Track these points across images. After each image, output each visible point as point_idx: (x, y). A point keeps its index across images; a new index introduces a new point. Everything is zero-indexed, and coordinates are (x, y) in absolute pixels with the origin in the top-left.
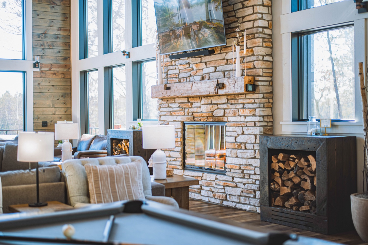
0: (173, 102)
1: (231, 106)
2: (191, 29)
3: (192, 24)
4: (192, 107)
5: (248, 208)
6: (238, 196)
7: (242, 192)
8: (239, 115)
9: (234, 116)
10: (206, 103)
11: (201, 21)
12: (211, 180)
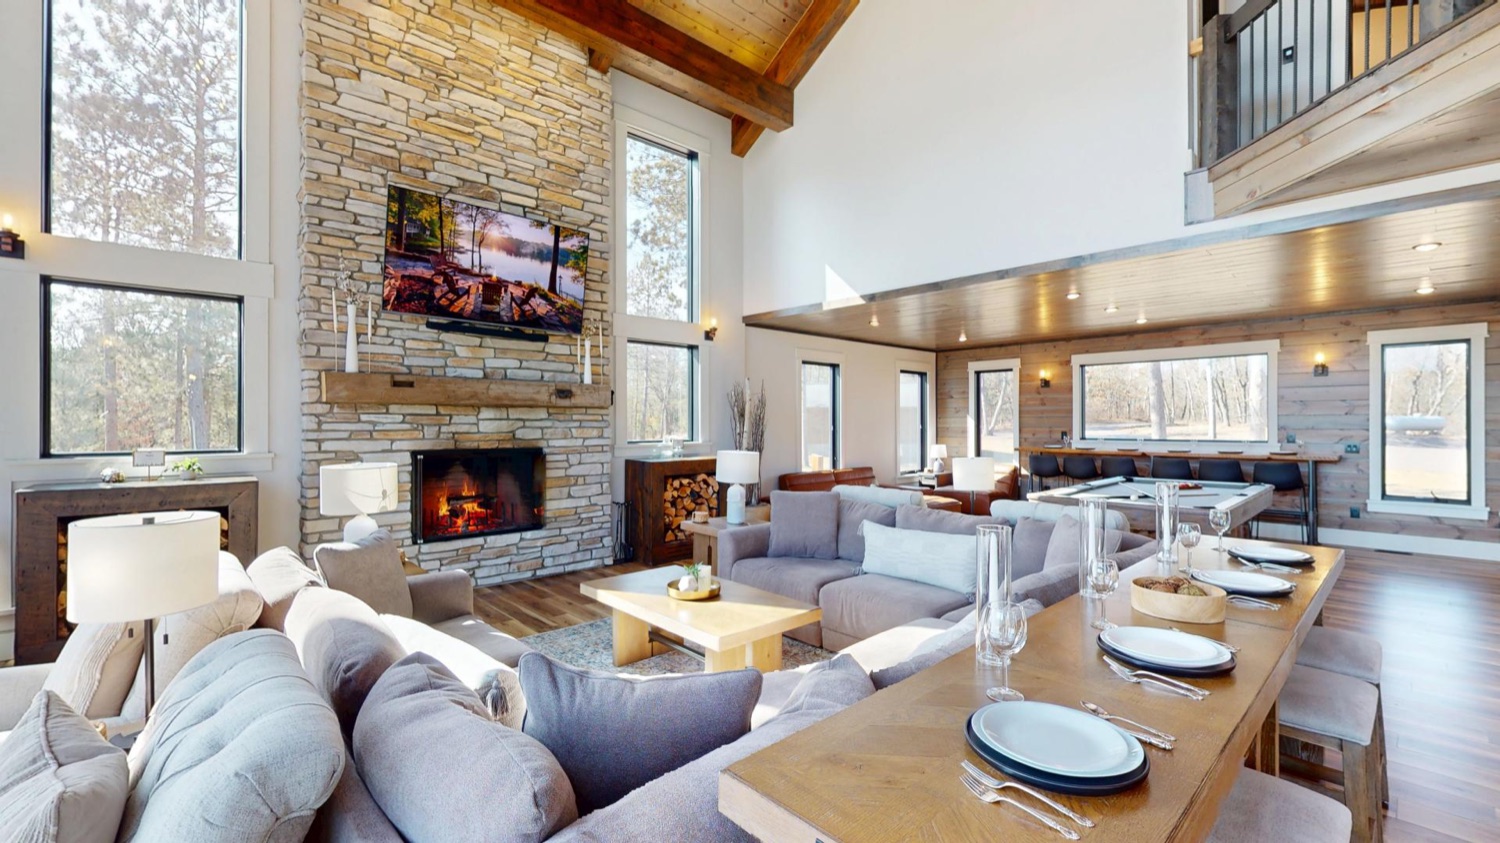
0: (384, 411)
1: (557, 424)
2: (506, 291)
3: (511, 283)
4: (450, 424)
5: (591, 564)
6: (573, 553)
7: (578, 545)
8: (572, 437)
9: (565, 438)
10: (498, 417)
11: (535, 286)
12: (508, 546)
